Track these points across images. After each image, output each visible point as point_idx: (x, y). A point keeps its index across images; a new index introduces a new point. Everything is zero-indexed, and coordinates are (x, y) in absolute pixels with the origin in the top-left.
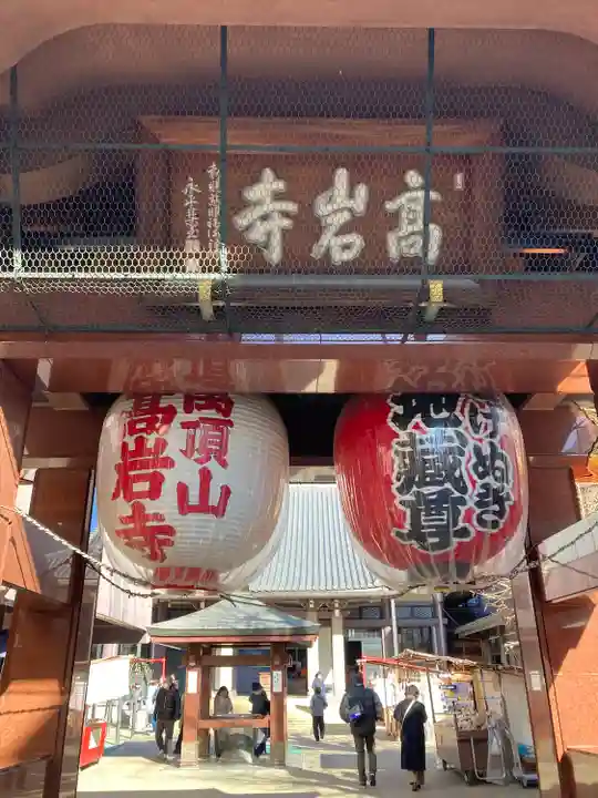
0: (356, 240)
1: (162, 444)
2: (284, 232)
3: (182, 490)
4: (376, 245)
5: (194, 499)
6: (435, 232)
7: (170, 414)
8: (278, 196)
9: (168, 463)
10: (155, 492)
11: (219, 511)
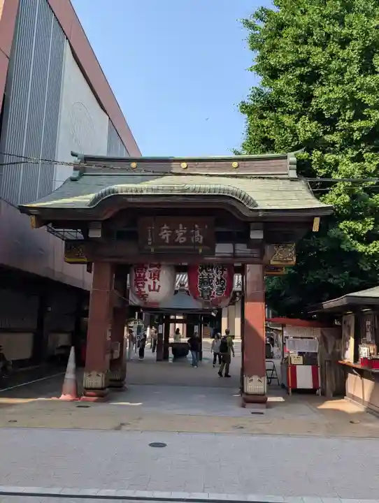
0: (185, 239)
1: (144, 276)
2: (170, 237)
3: (149, 286)
4: (189, 239)
5: (152, 288)
6: (202, 238)
7: (146, 268)
8: (168, 230)
9: (146, 280)
10: (143, 287)
11: (158, 291)
